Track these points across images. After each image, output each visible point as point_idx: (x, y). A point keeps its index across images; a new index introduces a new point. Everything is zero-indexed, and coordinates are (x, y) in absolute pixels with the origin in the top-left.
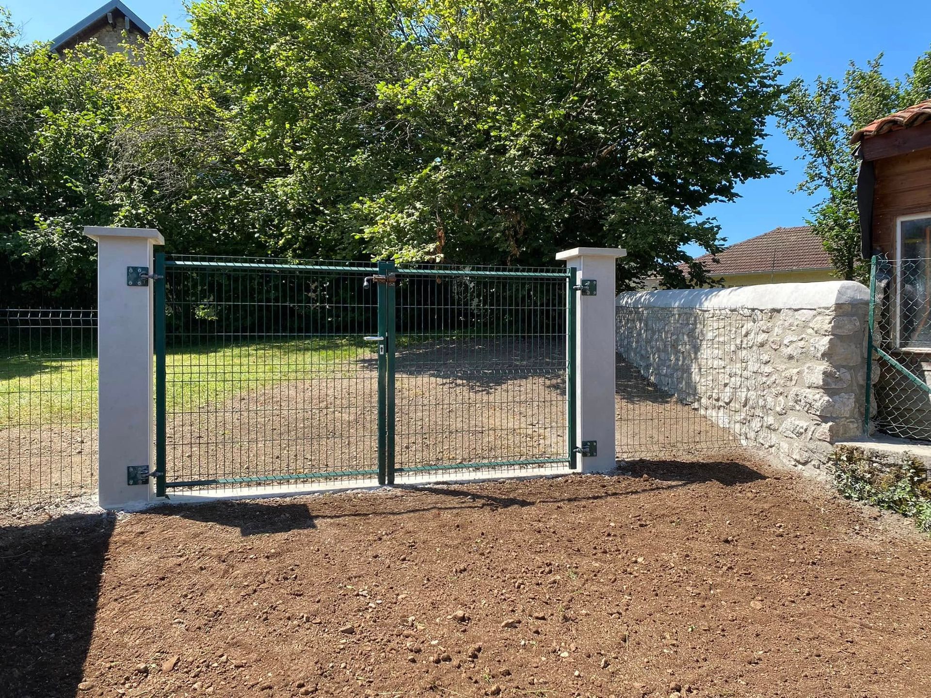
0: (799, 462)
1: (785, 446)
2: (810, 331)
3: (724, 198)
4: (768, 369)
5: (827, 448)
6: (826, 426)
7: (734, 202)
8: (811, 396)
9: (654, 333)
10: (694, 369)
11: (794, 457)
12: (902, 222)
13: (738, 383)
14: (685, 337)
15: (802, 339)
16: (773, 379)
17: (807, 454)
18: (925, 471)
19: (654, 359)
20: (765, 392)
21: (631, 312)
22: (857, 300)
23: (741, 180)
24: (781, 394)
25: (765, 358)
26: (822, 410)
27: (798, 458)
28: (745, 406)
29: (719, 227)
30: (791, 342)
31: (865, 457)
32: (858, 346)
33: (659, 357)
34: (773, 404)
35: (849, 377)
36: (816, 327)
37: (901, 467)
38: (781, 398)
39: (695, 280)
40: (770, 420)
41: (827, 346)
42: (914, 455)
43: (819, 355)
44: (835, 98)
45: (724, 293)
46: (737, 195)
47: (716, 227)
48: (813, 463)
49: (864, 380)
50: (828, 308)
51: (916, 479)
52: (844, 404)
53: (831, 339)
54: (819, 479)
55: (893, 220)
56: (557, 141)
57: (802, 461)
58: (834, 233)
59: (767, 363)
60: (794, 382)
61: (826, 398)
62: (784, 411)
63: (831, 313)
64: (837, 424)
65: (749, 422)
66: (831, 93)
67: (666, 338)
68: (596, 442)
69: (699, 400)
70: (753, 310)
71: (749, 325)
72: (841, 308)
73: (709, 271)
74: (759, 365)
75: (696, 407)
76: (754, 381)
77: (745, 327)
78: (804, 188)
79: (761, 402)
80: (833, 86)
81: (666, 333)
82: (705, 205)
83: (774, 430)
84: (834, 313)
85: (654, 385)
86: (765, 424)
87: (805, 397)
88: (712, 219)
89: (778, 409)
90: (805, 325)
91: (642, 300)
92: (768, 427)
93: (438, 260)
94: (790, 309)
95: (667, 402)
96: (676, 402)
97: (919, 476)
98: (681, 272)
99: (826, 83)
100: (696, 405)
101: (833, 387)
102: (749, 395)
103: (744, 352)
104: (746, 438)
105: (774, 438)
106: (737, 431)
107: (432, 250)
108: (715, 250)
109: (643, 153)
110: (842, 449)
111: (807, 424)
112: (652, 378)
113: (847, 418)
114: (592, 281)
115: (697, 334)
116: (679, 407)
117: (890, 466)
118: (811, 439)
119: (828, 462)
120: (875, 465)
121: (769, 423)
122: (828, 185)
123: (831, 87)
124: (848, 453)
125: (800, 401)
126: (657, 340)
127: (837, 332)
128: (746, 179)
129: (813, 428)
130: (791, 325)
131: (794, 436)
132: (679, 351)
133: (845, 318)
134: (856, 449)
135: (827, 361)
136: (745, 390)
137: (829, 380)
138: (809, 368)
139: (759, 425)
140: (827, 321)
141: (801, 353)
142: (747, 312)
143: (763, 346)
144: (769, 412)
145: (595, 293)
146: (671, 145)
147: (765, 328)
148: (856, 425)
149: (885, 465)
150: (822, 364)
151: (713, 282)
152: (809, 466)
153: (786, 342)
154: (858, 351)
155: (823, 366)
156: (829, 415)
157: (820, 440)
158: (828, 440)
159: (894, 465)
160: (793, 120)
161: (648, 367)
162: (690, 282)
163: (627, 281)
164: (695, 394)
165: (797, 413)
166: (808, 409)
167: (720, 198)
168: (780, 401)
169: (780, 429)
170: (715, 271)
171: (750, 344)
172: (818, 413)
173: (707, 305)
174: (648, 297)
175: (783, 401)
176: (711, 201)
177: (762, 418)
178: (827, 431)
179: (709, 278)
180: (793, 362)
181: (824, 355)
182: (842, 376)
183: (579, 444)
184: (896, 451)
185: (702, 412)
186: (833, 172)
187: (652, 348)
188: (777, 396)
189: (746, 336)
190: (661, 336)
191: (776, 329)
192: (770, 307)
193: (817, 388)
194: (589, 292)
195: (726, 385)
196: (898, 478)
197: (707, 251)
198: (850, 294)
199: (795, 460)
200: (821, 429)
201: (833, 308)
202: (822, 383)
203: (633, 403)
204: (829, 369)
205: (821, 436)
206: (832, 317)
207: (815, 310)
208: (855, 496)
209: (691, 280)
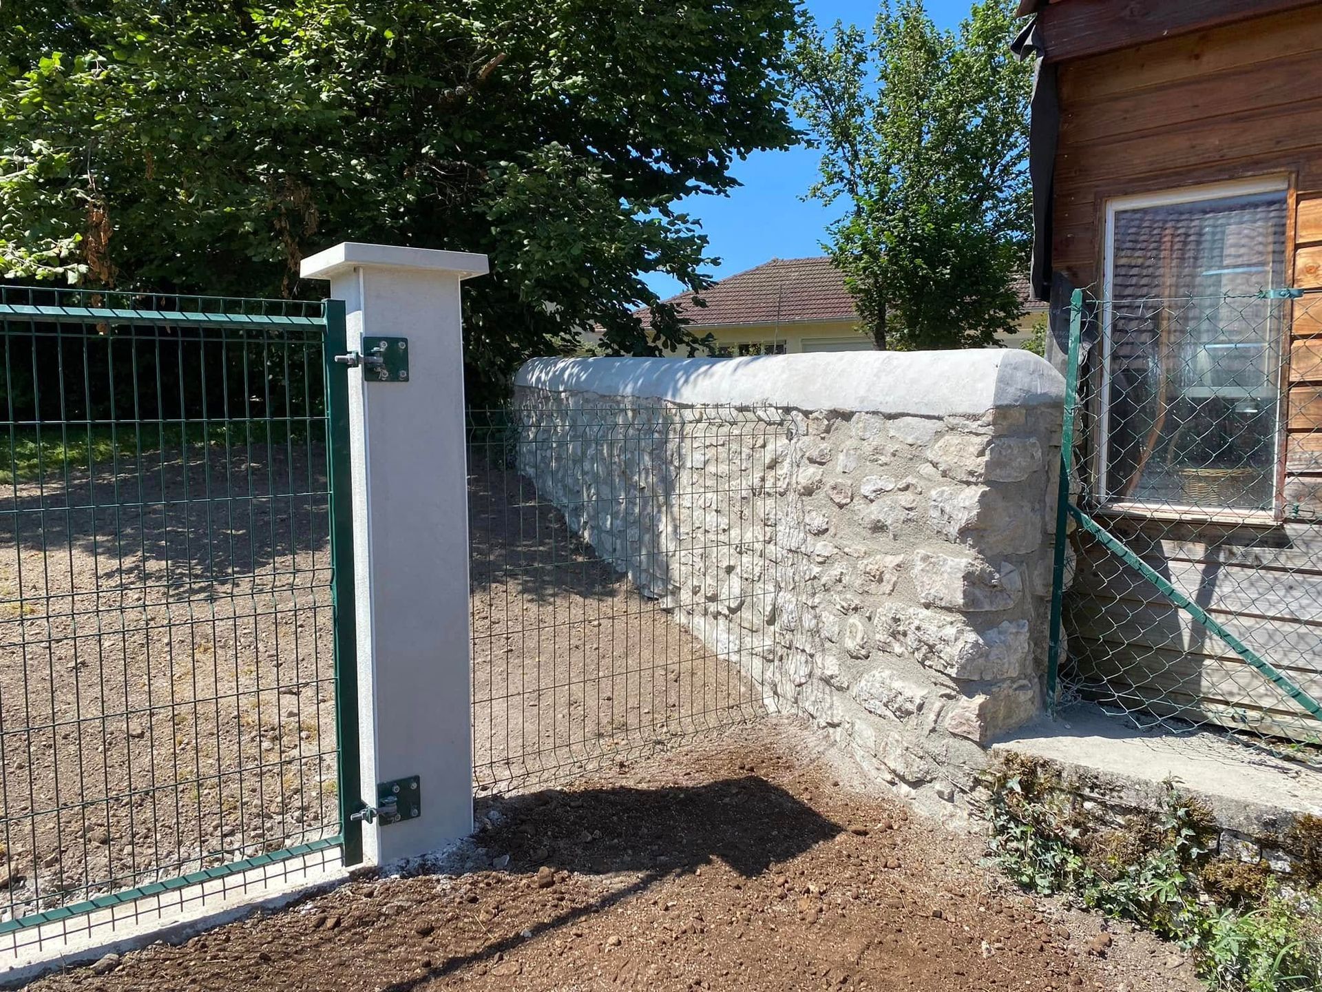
0: (902, 779)
1: (866, 732)
2: (927, 469)
3: (710, 188)
4: (822, 547)
5: (971, 754)
6: (971, 705)
7: (727, 196)
8: (933, 629)
9: (586, 443)
10: (665, 527)
11: (892, 765)
12: (1118, 214)
13: (757, 570)
14: (647, 458)
15: (907, 488)
16: (836, 571)
17: (923, 765)
18: (1216, 831)
19: (589, 495)
20: (817, 600)
21: (547, 398)
22: (1036, 396)
23: (739, 152)
24: (856, 609)
25: (817, 521)
26: (963, 667)
27: (901, 769)
28: (771, 621)
29: (704, 239)
30: (880, 492)
31: (1065, 785)
32: (1037, 506)
33: (597, 494)
34: (836, 629)
35: (1019, 584)
36: (945, 461)
37: (1154, 817)
38: (854, 619)
39: (663, 338)
40: (830, 665)
41: (975, 512)
42: (1188, 790)
43: (953, 530)
44: (860, 58)
45: (724, 368)
46: (733, 182)
47: (700, 237)
48: (938, 786)
49: (1046, 586)
50: (975, 417)
51: (1195, 851)
52: (1009, 647)
53: (984, 495)
54: (951, 826)
55: (1098, 207)
56: (386, 41)
57: (909, 778)
58: (861, 265)
59: (821, 532)
60: (887, 587)
61: (972, 637)
62: (863, 652)
63: (982, 430)
64: (994, 698)
65: (781, 659)
66: (853, 49)
67: (611, 455)
68: (417, 779)
69: (676, 591)
70: (787, 410)
71: (778, 444)
72: (1005, 418)
73: (686, 321)
74: (802, 535)
75: (670, 606)
76: (790, 571)
77: (770, 447)
78: (818, 194)
79: (808, 622)
80: (858, 38)
81: (611, 446)
82: (680, 198)
83: (840, 689)
84: (990, 430)
85: (588, 550)
86: (818, 672)
87: (918, 628)
88: (693, 223)
89: (850, 644)
90: (915, 454)
91: (566, 376)
92: (827, 681)
93: (72, 278)
94: (874, 413)
95: (612, 594)
96: (629, 593)
97: (1201, 845)
98: (639, 321)
99: (848, 33)
100: (668, 602)
101: (987, 608)
102: (780, 601)
103: (770, 502)
104: (775, 693)
105: (839, 708)
106: (757, 674)
107: (64, 253)
108: (698, 283)
109: (560, 78)
110: (1008, 761)
111: (924, 692)
112: (586, 534)
113: (1013, 680)
114: (393, 341)
115: (669, 453)
116: (634, 606)
117: (1126, 811)
118: (933, 730)
119: (972, 789)
120: (1088, 805)
121: (828, 673)
122: (852, 191)
123: (855, 40)
124: (1023, 773)
125: (905, 634)
126: (593, 460)
127: (1000, 475)
128: (748, 151)
129: (937, 705)
130: (877, 451)
131: (889, 713)
132: (635, 486)
133: (1013, 442)
134: (1043, 766)
135: (972, 546)
136: (770, 587)
137: (977, 592)
138: (925, 558)
139: (804, 671)
140: (974, 450)
141: (906, 521)
142: (776, 416)
143: (810, 494)
144: (828, 645)
145: (402, 374)
146: (614, 68)
147: (815, 454)
148: (1030, 694)
149: (1112, 807)
150: (959, 554)
151: (695, 341)
152: (925, 790)
153: (866, 489)
154: (1037, 519)
155: (963, 559)
156: (976, 678)
157: (955, 735)
158: (976, 737)
159: (1137, 811)
160: (803, 85)
161: (577, 511)
162: (654, 341)
163: (548, 336)
164: (667, 579)
165: (895, 659)
166: (925, 658)
167: (704, 186)
168: (853, 625)
169: (854, 690)
170: (698, 321)
171: (782, 485)
172: (953, 672)
173: (688, 394)
174: (576, 370)
175: (860, 627)
176: (688, 191)
177: (812, 656)
178: (973, 718)
179: (689, 334)
180: (882, 538)
181: (964, 533)
182: (1004, 580)
183: (369, 795)
184: (1144, 777)
185: (680, 618)
186: (858, 171)
187: (584, 473)
188: (845, 612)
189: (773, 465)
190: (602, 454)
191: (841, 457)
192: (828, 405)
193: (949, 609)
194: (385, 373)
195: (730, 570)
196: (1148, 842)
197: (684, 282)
198: (1022, 381)
199: (894, 772)
200: (957, 711)
201: (989, 418)
202: (961, 601)
203: (541, 600)
204: (979, 566)
205: (957, 726)
206: (986, 439)
207: (940, 418)
208: (1043, 882)
209: (656, 338)
